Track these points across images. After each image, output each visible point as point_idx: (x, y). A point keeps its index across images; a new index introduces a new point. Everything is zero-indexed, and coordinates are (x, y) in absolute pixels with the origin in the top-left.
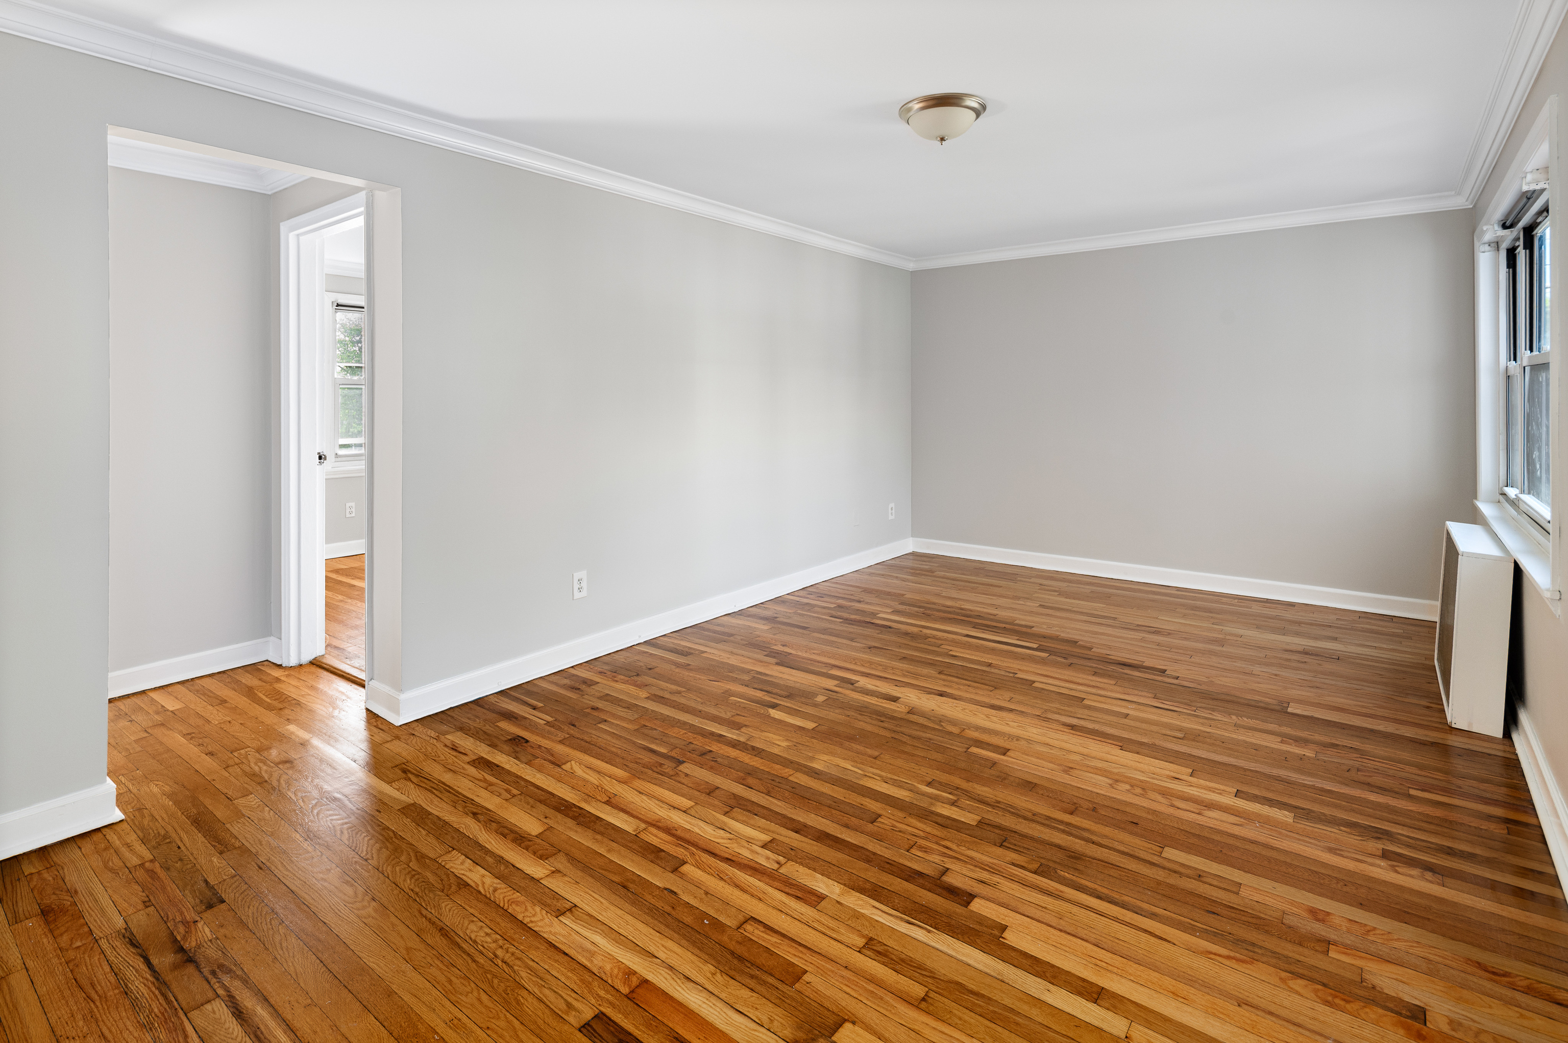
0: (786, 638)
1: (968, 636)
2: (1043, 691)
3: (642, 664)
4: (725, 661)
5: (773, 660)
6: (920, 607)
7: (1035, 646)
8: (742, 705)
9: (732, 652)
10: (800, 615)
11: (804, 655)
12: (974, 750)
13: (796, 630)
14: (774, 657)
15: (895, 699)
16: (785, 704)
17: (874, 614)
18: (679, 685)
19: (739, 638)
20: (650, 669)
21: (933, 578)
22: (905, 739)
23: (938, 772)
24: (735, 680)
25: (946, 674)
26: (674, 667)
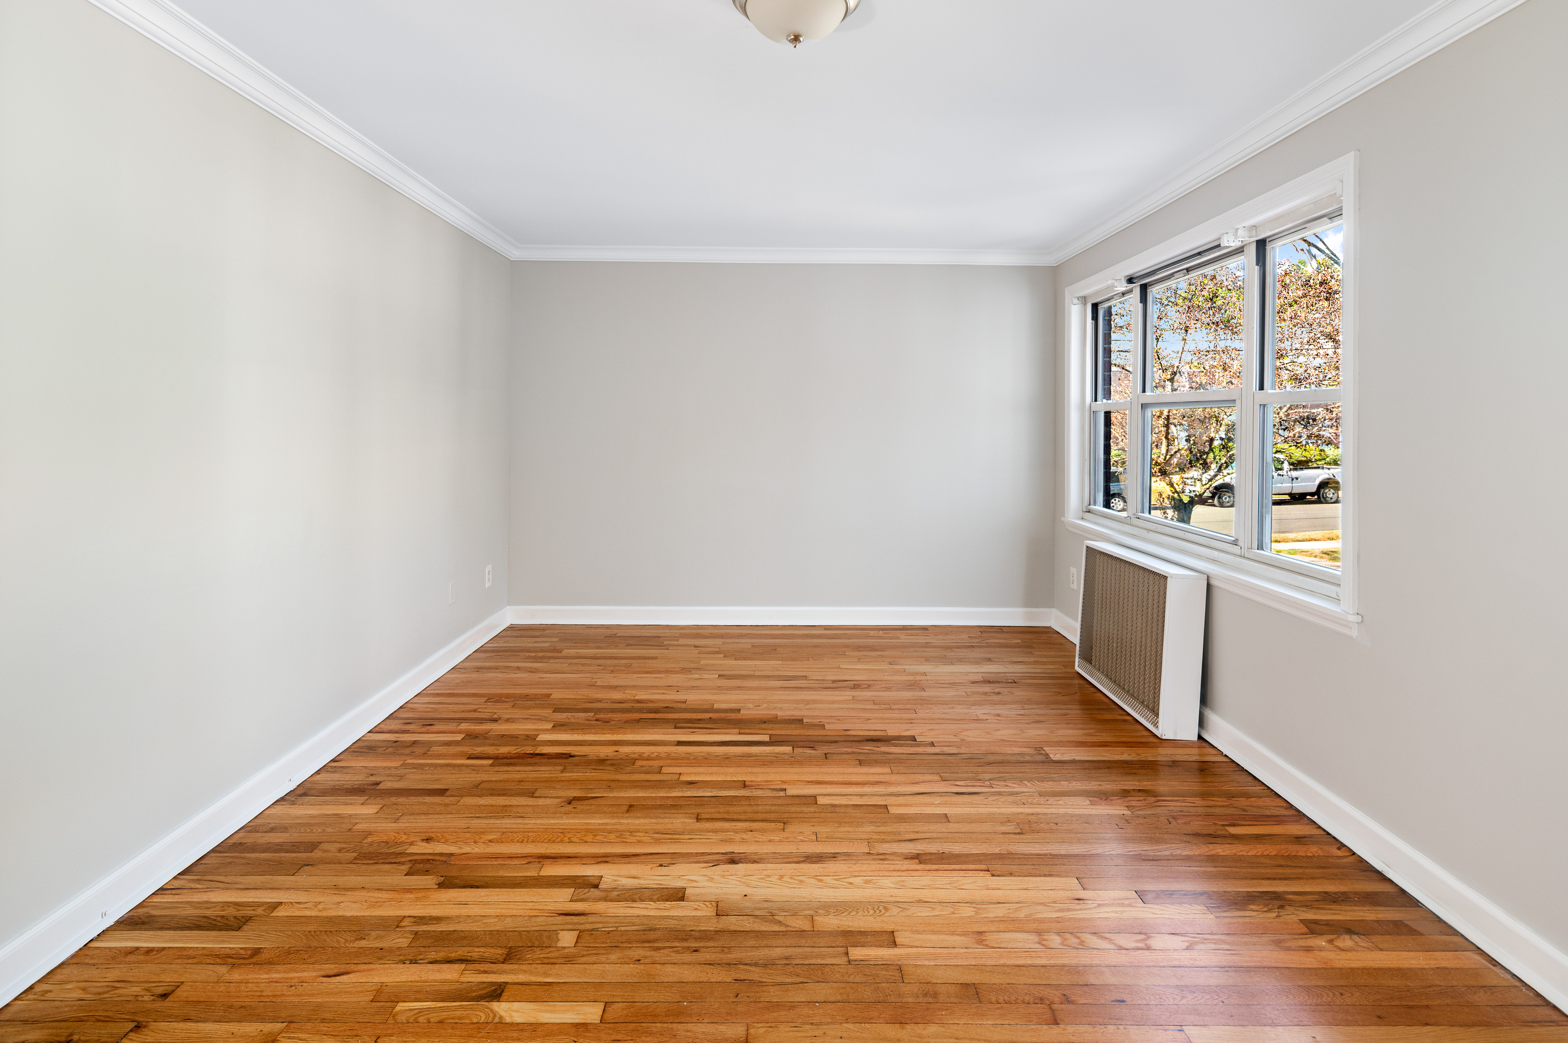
0: (423, 823)
1: (680, 743)
2: (838, 810)
3: (136, 990)
4: (332, 913)
5: (430, 881)
6: (585, 710)
7: (766, 738)
8: (434, 1017)
9: (336, 887)
10: (415, 766)
11: (476, 850)
12: (857, 953)
13: (428, 799)
14: (427, 872)
15: (679, 895)
16: (521, 978)
17: (530, 738)
18: (261, 1019)
19: (333, 847)
20: (165, 996)
21: (569, 661)
22: (755, 974)
23: (850, 1026)
24: (380, 955)
25: (708, 820)
26: (223, 969)
